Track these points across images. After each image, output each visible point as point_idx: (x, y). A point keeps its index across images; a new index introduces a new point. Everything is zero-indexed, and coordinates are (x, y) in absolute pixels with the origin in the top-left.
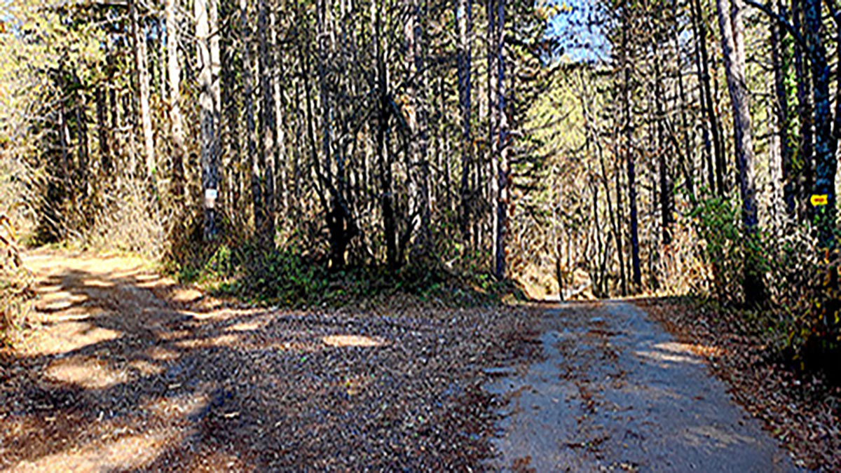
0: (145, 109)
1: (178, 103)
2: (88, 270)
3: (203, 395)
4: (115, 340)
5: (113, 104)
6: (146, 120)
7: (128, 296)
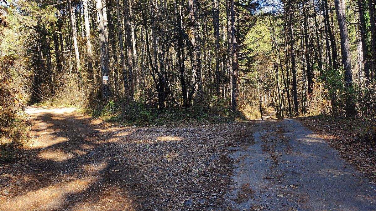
0: (75, 42)
1: (89, 39)
2: (53, 113)
3: (105, 163)
4: (66, 142)
5: (61, 41)
6: (76, 47)
7: (71, 123)
